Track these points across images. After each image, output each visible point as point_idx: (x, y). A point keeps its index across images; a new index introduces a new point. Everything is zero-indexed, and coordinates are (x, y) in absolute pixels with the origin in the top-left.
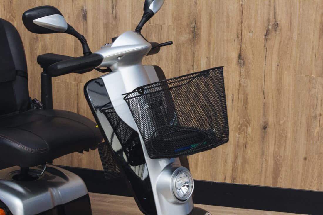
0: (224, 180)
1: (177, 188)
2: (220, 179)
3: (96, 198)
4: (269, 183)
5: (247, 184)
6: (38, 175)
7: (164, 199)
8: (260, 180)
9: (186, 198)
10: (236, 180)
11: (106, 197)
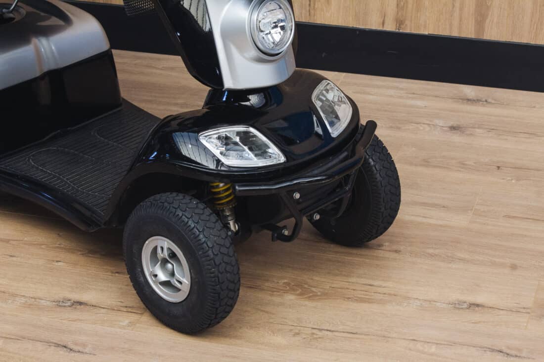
0: (381, 26)
1: (262, 31)
2: (373, 24)
3: (138, 61)
4: (468, 32)
5: (426, 33)
6: (4, 10)
7: (234, 50)
8: (451, 25)
9: (279, 50)
10: (404, 25)
11: (159, 59)
